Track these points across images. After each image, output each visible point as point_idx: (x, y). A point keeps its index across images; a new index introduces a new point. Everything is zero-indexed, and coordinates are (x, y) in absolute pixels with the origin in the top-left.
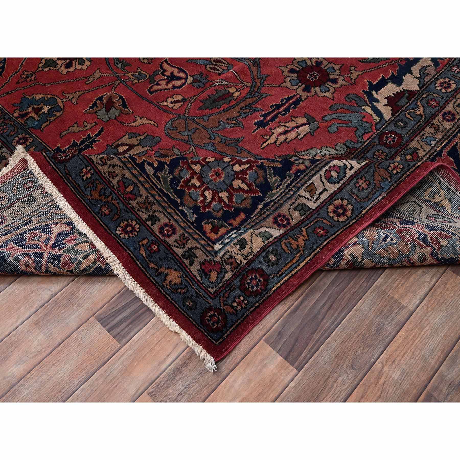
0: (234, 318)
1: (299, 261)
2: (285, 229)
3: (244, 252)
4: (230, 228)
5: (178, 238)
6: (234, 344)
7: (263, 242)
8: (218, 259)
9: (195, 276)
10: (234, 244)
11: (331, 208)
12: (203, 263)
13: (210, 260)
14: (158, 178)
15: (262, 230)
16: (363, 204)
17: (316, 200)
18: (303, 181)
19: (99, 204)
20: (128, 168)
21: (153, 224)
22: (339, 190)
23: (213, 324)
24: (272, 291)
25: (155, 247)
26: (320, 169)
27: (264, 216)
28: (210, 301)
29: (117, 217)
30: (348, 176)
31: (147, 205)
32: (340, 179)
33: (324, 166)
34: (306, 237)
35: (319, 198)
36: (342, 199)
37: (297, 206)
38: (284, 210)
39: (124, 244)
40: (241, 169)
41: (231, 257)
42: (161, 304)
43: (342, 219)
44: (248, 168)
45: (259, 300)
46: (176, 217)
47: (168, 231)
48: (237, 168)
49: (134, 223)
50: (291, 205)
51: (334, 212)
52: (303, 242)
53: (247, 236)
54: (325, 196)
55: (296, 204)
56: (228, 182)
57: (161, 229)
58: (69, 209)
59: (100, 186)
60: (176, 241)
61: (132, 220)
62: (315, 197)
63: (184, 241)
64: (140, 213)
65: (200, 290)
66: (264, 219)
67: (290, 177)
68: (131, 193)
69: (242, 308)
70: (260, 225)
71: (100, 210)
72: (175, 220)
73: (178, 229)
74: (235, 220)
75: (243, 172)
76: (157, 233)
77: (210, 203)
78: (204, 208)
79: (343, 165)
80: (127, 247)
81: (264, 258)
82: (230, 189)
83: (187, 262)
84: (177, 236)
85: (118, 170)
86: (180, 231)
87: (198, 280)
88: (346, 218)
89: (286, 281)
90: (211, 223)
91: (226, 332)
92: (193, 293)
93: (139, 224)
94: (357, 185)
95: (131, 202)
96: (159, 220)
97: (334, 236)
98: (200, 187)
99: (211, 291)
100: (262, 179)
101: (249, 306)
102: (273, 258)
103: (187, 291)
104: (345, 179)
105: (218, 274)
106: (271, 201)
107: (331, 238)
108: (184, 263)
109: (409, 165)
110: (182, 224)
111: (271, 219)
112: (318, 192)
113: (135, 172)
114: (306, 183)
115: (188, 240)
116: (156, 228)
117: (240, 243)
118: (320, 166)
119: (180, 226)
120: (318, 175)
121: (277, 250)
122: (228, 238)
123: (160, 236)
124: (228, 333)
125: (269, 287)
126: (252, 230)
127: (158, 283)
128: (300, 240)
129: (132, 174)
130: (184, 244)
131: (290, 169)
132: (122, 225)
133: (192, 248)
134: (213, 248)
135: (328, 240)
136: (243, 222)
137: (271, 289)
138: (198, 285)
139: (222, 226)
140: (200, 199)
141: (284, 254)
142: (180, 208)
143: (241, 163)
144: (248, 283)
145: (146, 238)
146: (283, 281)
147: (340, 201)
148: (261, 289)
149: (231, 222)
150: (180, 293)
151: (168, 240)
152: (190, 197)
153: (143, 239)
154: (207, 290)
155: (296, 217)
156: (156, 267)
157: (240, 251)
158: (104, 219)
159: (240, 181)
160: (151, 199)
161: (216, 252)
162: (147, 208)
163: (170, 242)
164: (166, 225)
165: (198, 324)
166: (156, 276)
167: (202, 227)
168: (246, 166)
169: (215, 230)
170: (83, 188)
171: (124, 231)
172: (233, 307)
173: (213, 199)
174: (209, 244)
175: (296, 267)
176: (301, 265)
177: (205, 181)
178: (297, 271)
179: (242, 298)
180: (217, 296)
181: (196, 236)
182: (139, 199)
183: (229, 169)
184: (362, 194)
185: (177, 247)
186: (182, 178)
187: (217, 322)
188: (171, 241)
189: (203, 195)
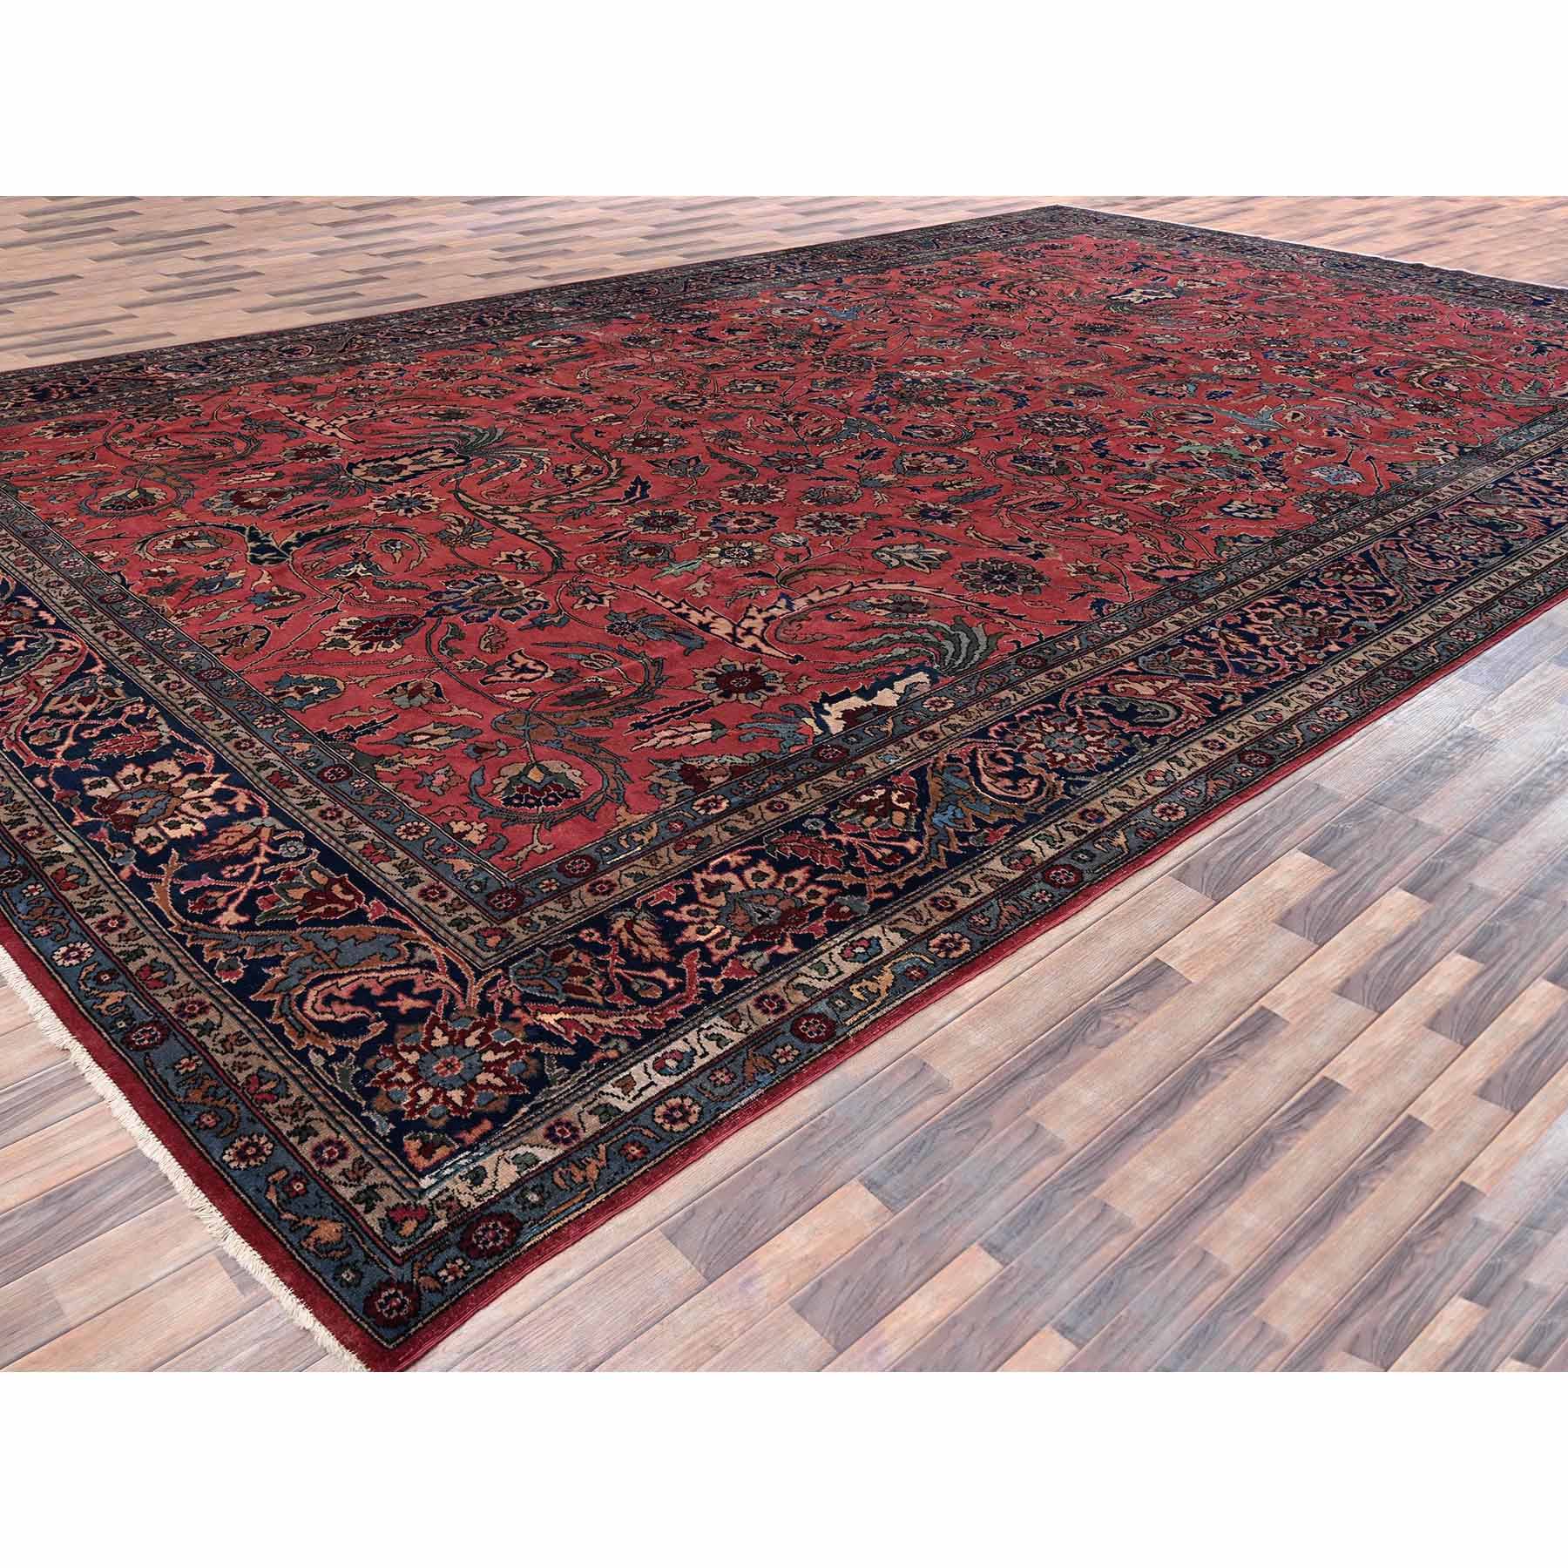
0: (436, 1298)
1: (585, 1201)
2: (566, 1147)
3: (479, 1190)
4: (457, 1147)
5: (350, 1167)
6: (427, 1346)
7: (519, 1173)
8: (425, 1202)
9: (372, 1229)
10: (461, 1177)
11: (661, 1109)
12: (394, 1209)
13: (409, 1204)
14: (331, 1071)
15: (521, 1151)
16: (720, 1105)
17: (634, 1098)
18: (610, 1074)
19: (196, 1109)
20: (275, 1058)
21: (301, 1142)
22: (679, 1084)
23: (390, 1312)
24: (525, 1247)
25: (298, 1187)
26: (646, 1057)
27: (530, 1124)
28: (392, 1269)
29: (229, 1130)
30: (696, 1066)
31: (297, 1109)
32: (679, 1070)
33: (654, 1053)
34: (604, 1163)
35: (639, 1095)
36: (683, 1097)
37: (595, 1108)
38: (570, 1114)
39: (234, 1181)
40: (497, 1057)
41: (451, 1198)
42: (287, 1278)
43: (678, 1128)
44: (509, 1058)
45: (497, 1264)
46: (351, 1128)
47: (331, 1153)
48: (489, 1057)
49: (263, 1140)
50: (584, 1106)
51: (665, 1116)
52: (596, 1172)
53: (488, 1163)
54: (651, 1092)
55: (595, 1104)
56: (468, 1076)
57: (318, 1149)
58: (132, 1119)
59: (208, 1084)
60: (343, 1173)
61: (260, 1136)
62: (632, 1094)
63: (361, 1173)
64: (278, 1123)
65: (375, 1249)
66: (529, 1129)
67: (587, 1068)
68: (270, 1092)
69: (457, 1279)
70: (518, 1141)
71: (199, 1119)
72: (350, 1134)
73: (352, 1150)
74: (470, 1132)
75: (502, 1062)
76: (308, 1158)
77: (426, 1106)
78: (412, 1114)
79: (689, 1050)
80: (240, 1188)
81: (517, 1197)
82: (469, 1085)
83: (361, 1208)
84: (346, 1164)
85: (251, 1060)
86: (355, 1152)
87: (375, 1234)
88: (687, 1125)
89: (555, 1231)
90: (422, 1138)
91: (416, 1324)
92: (360, 1256)
93: (273, 1142)
94: (713, 1078)
95: (265, 1106)
96: (316, 1134)
97: (658, 1159)
98: (410, 1084)
99: (399, 1250)
100: (534, 1072)
101: (471, 1276)
102: (534, 1198)
103: (349, 1254)
104: (692, 1069)
105: (419, 1223)
106: (546, 1102)
107: (652, 1163)
108: (355, 1210)
109: (811, 1050)
110: (363, 1141)
111: (541, 1130)
112: (637, 1088)
113: (286, 1063)
114: (617, 1074)
115: (368, 1171)
116: (306, 1150)
117: (472, 1175)
118: (646, 1052)
119: (358, 1143)
120: (640, 1065)
121: (542, 1186)
122: (450, 1167)
123: (313, 1164)
124: (420, 1325)
125: (520, 1240)
126: (500, 1151)
127: (290, 1243)
128: (590, 1168)
129: (282, 1065)
130: (359, 1179)
131: (589, 1057)
132: (238, 1144)
133: (375, 1186)
134: (417, 1184)
135: (644, 1168)
136: (485, 1136)
137: (523, 1245)
138: (374, 1242)
139: (442, 1143)
140: (408, 1099)
141: (557, 1191)
142: (364, 1114)
143: (497, 1049)
144: (478, 1238)
145: (284, 1167)
146: (549, 1231)
147: (678, 1100)
148: (503, 1244)
149: (461, 1136)
150: (333, 1259)
151: (328, 1171)
152: (389, 1098)
153: (277, 1170)
154: (390, 1249)
155: (593, 1124)
156: (294, 1218)
157: (471, 1188)
158: (202, 1135)
159: (492, 1075)
160: (307, 1100)
161: (423, 1192)
162: (295, 1115)
163: (332, 1177)
164: (329, 1142)
165: (356, 1314)
166: (291, 1231)
167: (403, 1145)
168: (507, 1054)
169: (426, 1151)
170: (173, 1087)
171: (241, 1155)
172: (437, 1278)
173: (433, 1100)
174: (411, 1178)
175: (578, 1209)
176: (589, 1206)
177: (423, 1074)
178: (580, 1216)
179: (460, 1262)
180: (408, 1260)
181: (386, 1162)
182: (283, 1102)
183: (474, 1059)
184: (718, 1091)
185: (345, 1185)
186: (378, 1071)
187: (400, 1308)
188: (333, 1173)
189: (414, 1094)
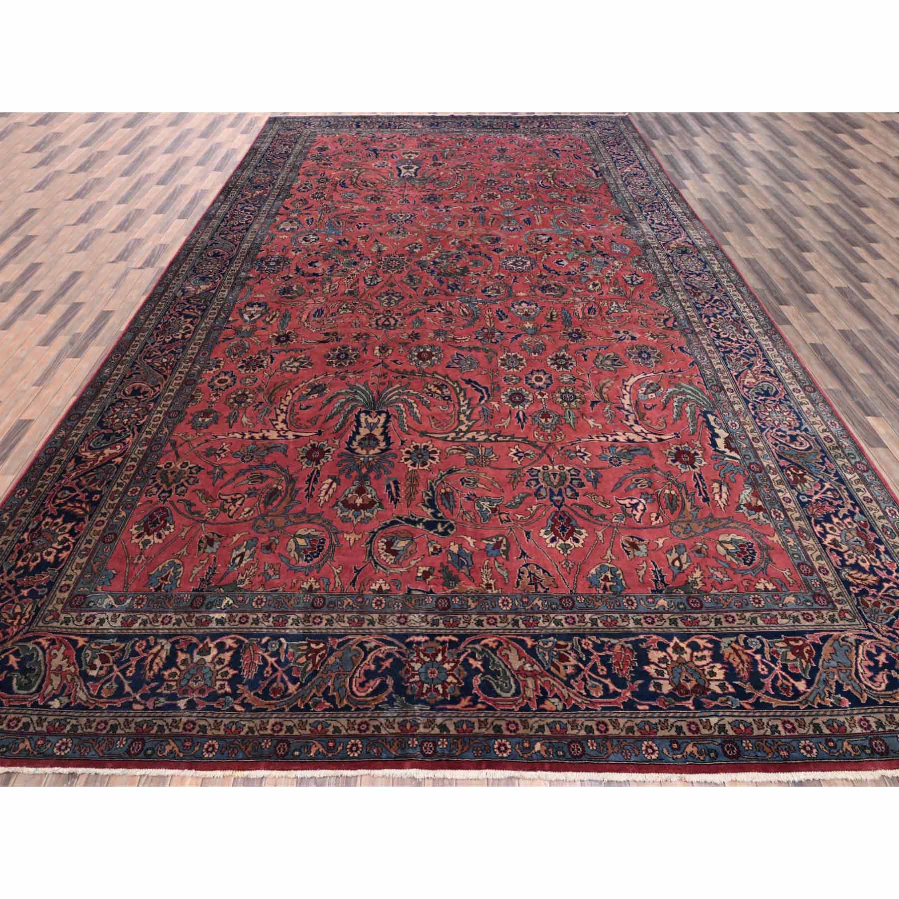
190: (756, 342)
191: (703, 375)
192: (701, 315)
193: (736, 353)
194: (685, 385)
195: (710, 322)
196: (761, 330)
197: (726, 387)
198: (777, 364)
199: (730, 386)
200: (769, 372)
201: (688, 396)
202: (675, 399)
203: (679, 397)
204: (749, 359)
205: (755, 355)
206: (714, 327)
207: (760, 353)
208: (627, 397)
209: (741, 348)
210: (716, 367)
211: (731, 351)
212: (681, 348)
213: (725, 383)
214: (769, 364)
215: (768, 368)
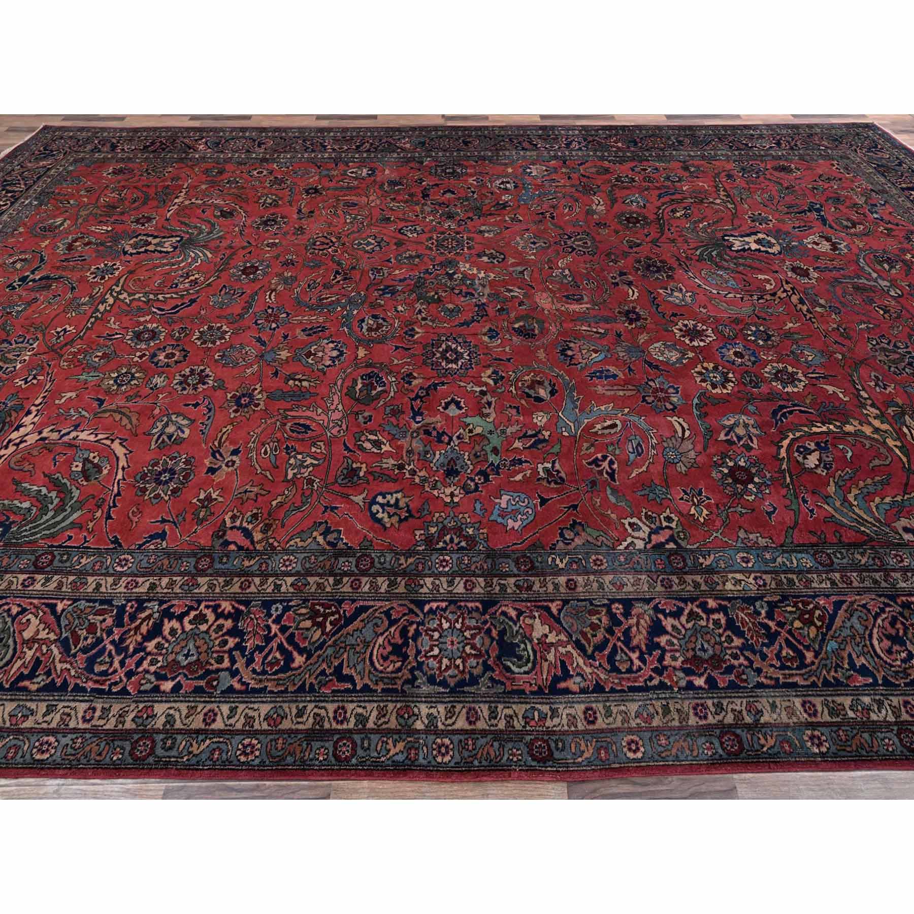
190: (124, 692)
191: (84, 550)
192: (247, 603)
193: (110, 632)
194: (75, 516)
195: (218, 616)
196: (160, 723)
197: (39, 577)
198: (43, 707)
199: (38, 586)
200: (31, 676)
201: (51, 514)
202: (53, 494)
203: (56, 501)
204: (85, 650)
205: (89, 669)
206: (201, 618)
207: (90, 685)
208: (92, 438)
209: (120, 646)
210: (90, 579)
211: (119, 622)
212: (162, 536)
213: (47, 580)
214: (50, 688)
215: (41, 680)
